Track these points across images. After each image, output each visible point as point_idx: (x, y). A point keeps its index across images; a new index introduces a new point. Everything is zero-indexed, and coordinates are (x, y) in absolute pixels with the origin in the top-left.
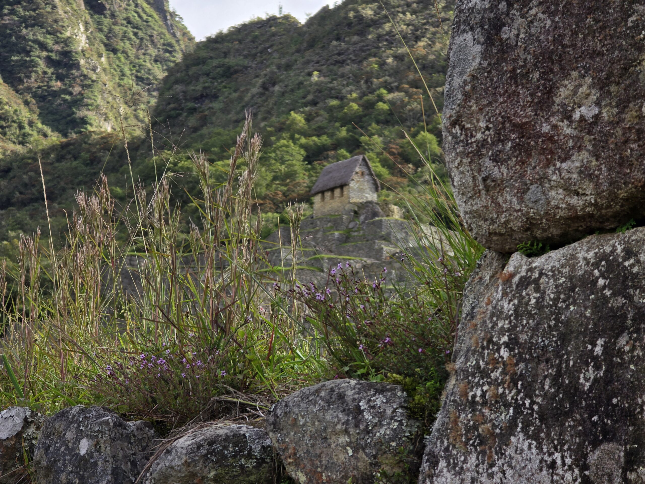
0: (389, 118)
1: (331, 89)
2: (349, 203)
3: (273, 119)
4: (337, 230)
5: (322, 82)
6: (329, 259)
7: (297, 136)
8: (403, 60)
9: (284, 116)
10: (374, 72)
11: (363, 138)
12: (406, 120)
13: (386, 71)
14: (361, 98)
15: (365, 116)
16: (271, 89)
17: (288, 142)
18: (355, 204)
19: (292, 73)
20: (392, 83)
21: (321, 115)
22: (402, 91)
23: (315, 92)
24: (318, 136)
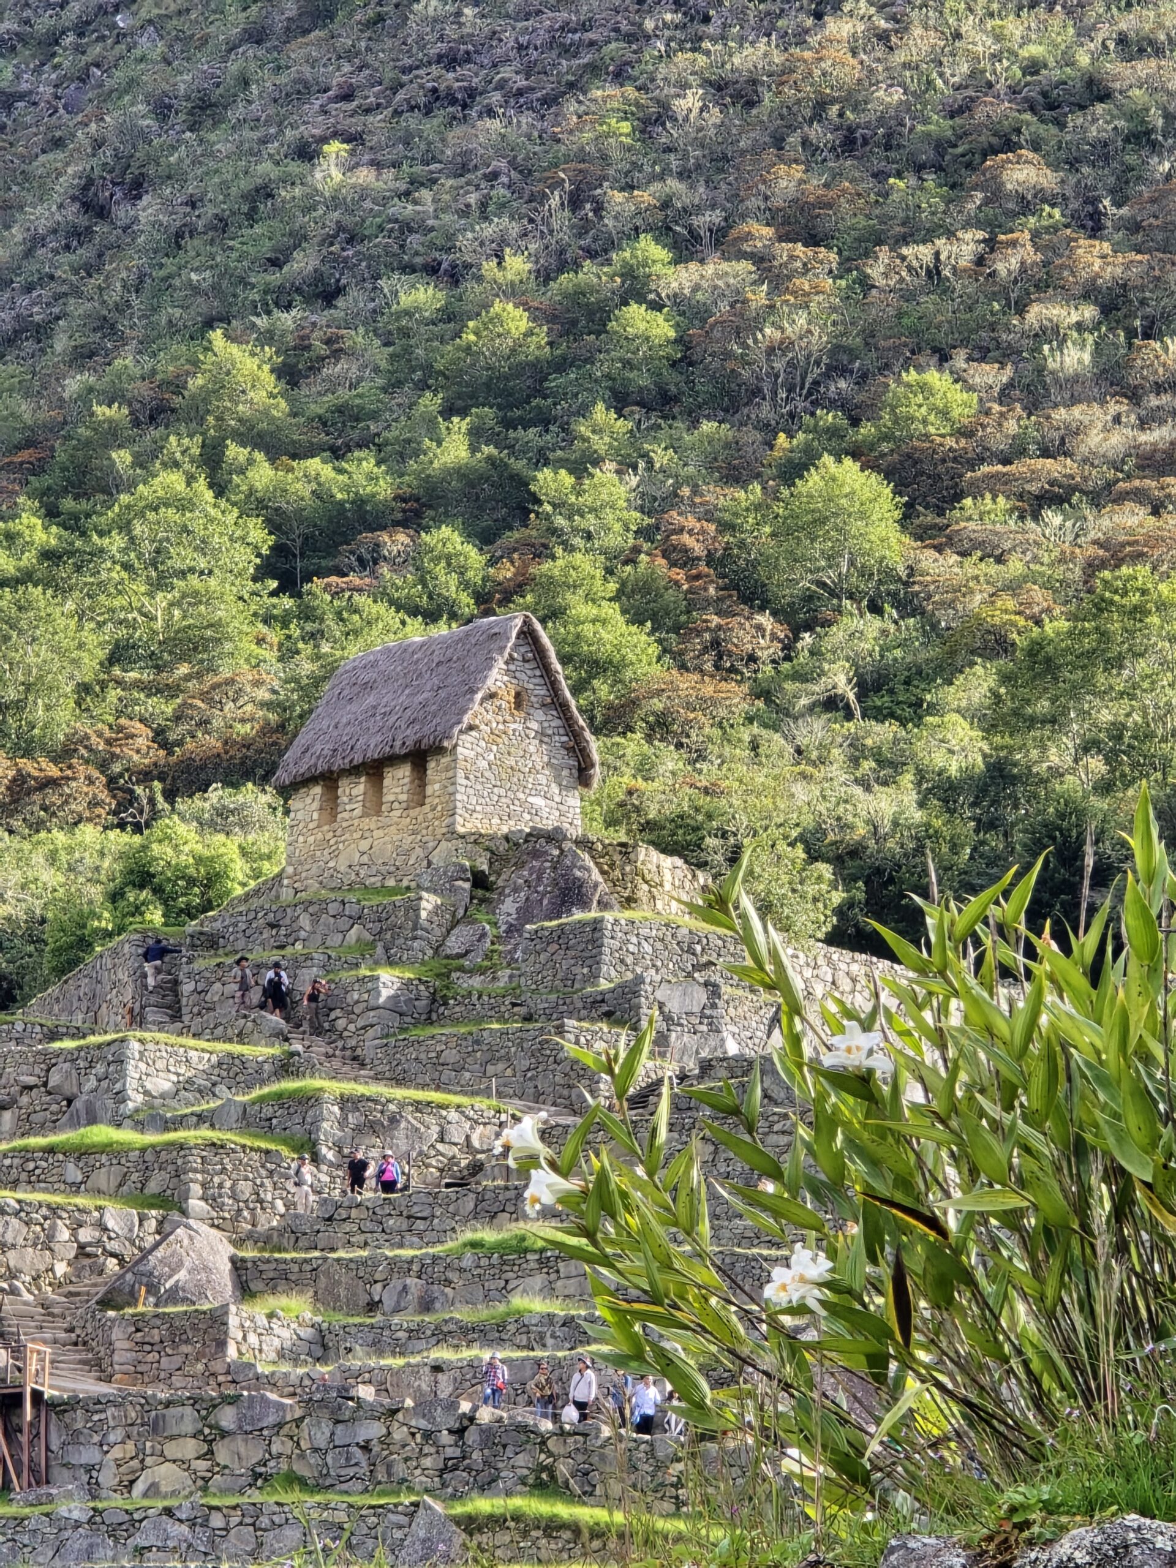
0: (673, 380)
1: (407, 227)
2: (452, 833)
3: (126, 361)
4: (391, 962)
5: (363, 193)
6: (346, 1102)
7: (235, 452)
8: (750, 104)
9: (178, 348)
10: (615, 154)
11: (545, 475)
12: (757, 392)
13: (668, 150)
14: (545, 276)
15: (561, 365)
16: (122, 212)
17: (190, 480)
18: (477, 839)
19: (221, 141)
20: (698, 209)
21: (351, 353)
22: (742, 255)
23: (330, 239)
24: (337, 453)
